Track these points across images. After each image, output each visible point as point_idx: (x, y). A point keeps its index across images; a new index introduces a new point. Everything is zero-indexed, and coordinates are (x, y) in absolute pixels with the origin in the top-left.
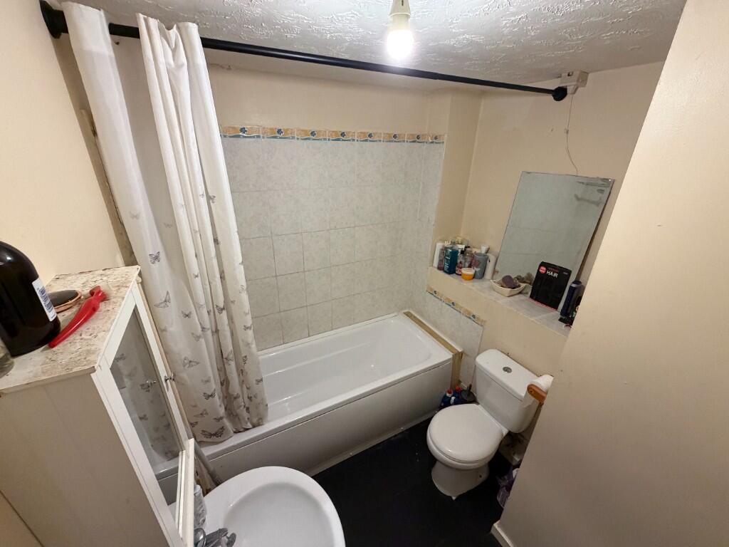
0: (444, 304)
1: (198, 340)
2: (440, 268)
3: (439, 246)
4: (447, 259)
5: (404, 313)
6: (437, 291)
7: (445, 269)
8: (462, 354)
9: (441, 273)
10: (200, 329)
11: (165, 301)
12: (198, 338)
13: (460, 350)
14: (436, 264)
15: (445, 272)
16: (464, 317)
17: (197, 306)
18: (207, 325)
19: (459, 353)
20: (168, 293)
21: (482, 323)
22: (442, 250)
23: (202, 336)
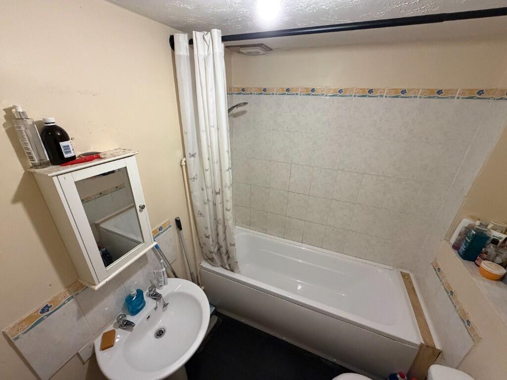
0: (442, 287)
1: (205, 204)
2: (456, 247)
3: (466, 222)
4: (467, 241)
5: (401, 272)
6: (442, 269)
7: (460, 250)
8: (440, 352)
9: (454, 254)
10: (207, 199)
11: (194, 178)
12: (205, 203)
13: (438, 346)
14: (453, 240)
15: (459, 253)
16: (456, 315)
17: (207, 187)
18: (210, 199)
19: (434, 348)
20: (196, 175)
21: (476, 338)
22: (467, 228)
23: (207, 203)
